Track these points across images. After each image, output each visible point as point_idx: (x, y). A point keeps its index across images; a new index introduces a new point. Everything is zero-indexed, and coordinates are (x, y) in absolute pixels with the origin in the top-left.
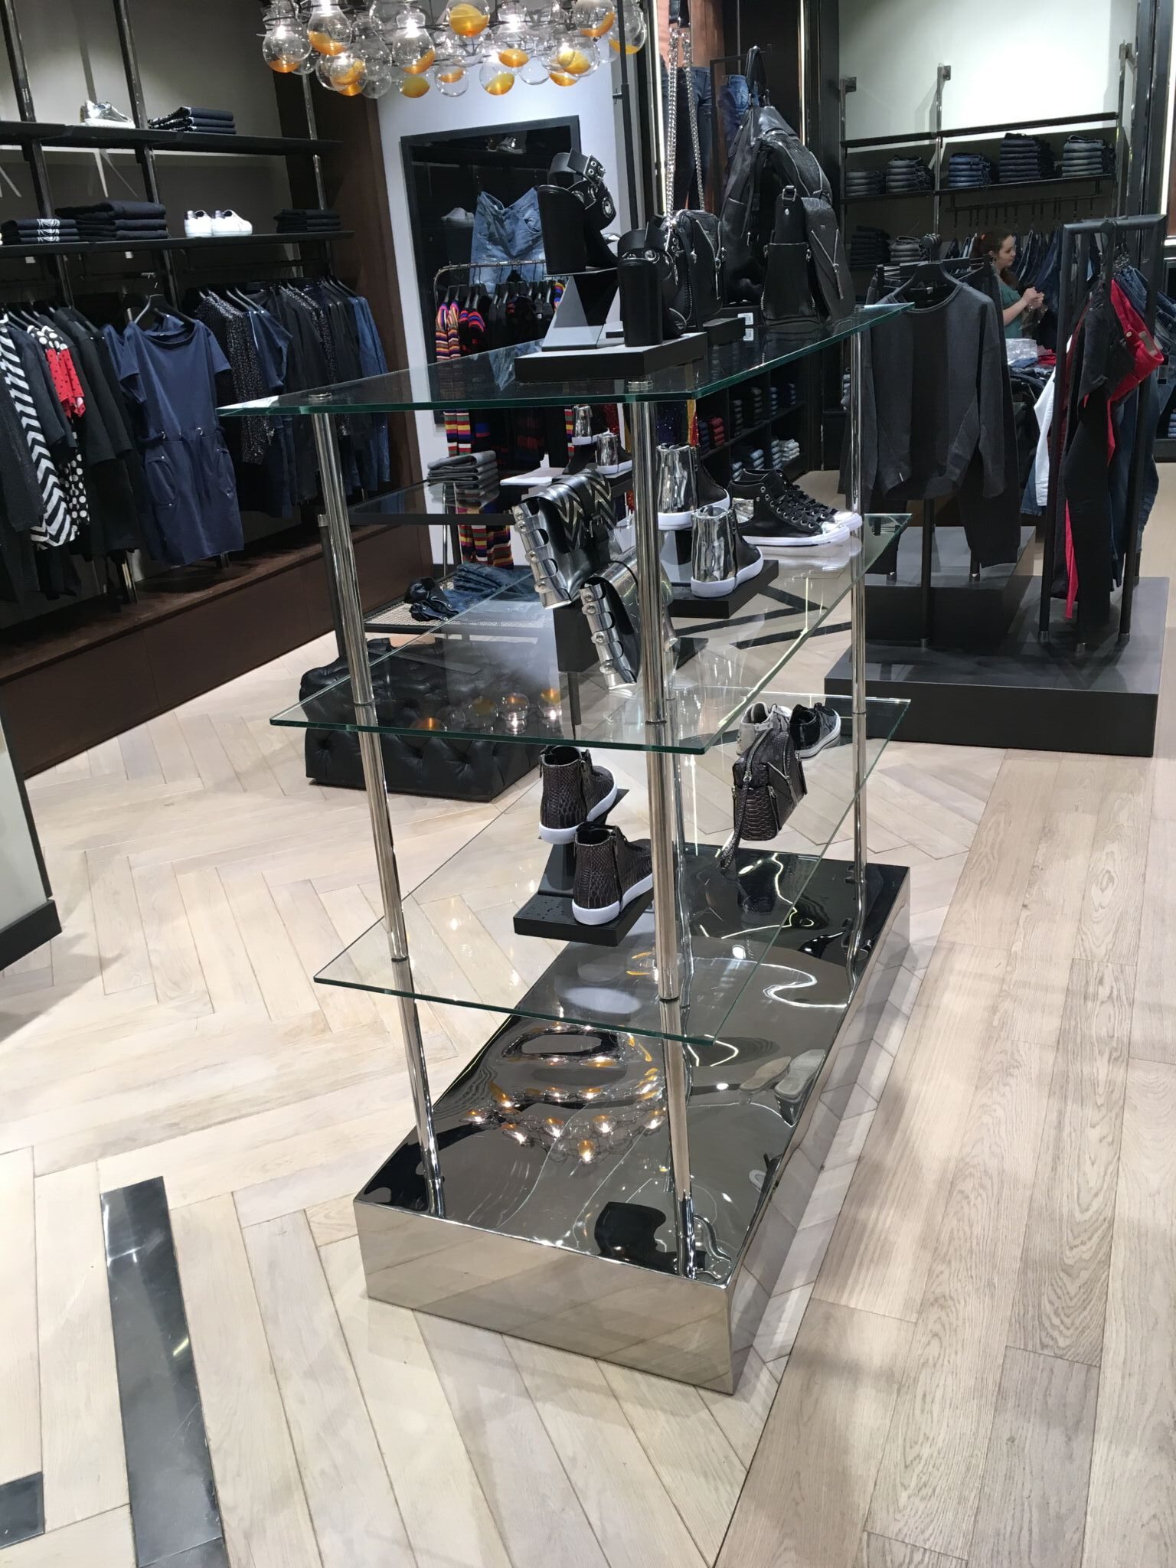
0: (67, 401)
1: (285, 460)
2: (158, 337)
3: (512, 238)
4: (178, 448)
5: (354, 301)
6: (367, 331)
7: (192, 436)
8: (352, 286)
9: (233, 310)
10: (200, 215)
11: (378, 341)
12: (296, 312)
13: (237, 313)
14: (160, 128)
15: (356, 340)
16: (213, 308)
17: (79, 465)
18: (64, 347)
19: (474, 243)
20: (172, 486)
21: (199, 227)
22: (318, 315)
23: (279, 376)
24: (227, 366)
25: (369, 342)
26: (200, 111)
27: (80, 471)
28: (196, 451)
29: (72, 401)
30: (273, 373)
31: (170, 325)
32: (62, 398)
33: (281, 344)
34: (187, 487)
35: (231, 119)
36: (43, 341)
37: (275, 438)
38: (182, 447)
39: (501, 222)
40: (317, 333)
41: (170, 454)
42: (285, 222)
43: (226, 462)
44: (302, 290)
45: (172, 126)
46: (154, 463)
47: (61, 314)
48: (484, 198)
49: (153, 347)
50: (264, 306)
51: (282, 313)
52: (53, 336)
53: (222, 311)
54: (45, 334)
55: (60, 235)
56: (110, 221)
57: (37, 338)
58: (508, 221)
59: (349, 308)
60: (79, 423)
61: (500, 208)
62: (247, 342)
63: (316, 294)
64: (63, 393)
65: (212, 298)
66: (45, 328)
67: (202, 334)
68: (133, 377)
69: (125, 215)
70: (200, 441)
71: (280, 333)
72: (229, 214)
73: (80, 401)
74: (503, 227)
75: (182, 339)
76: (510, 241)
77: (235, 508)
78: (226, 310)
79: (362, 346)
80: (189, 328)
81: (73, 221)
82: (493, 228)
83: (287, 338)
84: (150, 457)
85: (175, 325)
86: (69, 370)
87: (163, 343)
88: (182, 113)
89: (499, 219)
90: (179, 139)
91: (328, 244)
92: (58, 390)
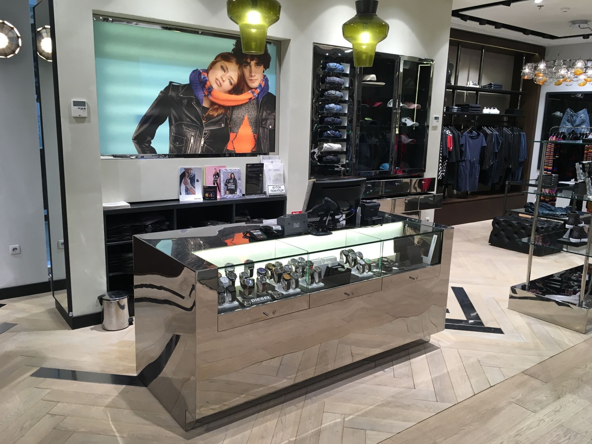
0: (449, 147)
1: (493, 171)
2: (471, 136)
3: (575, 121)
4: (468, 163)
5: (522, 133)
6: (523, 141)
7: (472, 161)
8: (522, 129)
9: (490, 132)
10: (487, 108)
11: (526, 144)
12: (506, 134)
13: (491, 133)
14: (484, 87)
15: (520, 142)
16: (485, 131)
17: (446, 162)
18: (451, 135)
19: (562, 121)
20: (464, 172)
21: (486, 111)
22: (511, 135)
23: (497, 149)
24: (486, 145)
25: (523, 144)
26: (495, 84)
27: (446, 164)
28: (472, 164)
29: (450, 147)
30: (496, 148)
31: (474, 133)
32: (448, 147)
33: (500, 141)
34: (468, 173)
35: (502, 86)
36: (447, 133)
37: (492, 165)
38: (469, 163)
39: (573, 117)
40: (510, 140)
41: (466, 165)
42: (507, 112)
43: (478, 168)
44: (508, 129)
45: (487, 87)
46: (461, 166)
47: (451, 128)
48: (568, 110)
49: (469, 138)
50: (498, 132)
51: (502, 134)
52: (450, 132)
53: (487, 132)
54: (448, 132)
55: (457, 110)
56: (468, 108)
57: (446, 132)
58: (575, 117)
59: (520, 135)
60: (450, 152)
61: (573, 113)
62: (492, 140)
63: (512, 130)
64: (448, 146)
65: (485, 128)
66: (448, 131)
67: (482, 136)
68: (463, 144)
69: (472, 107)
70: (474, 162)
71: (501, 139)
72: (495, 108)
73: (451, 148)
74: (573, 118)
75: (476, 137)
76: (574, 122)
77: (478, 180)
78: (488, 131)
79: (521, 145)
80: (479, 135)
81: (460, 108)
82: (569, 118)
83: (502, 140)
84: (461, 164)
85: (475, 134)
86: (451, 140)
87: (472, 138)
88: (491, 84)
89: (572, 116)
90: (488, 90)
91: (517, 118)
92: (448, 144)
